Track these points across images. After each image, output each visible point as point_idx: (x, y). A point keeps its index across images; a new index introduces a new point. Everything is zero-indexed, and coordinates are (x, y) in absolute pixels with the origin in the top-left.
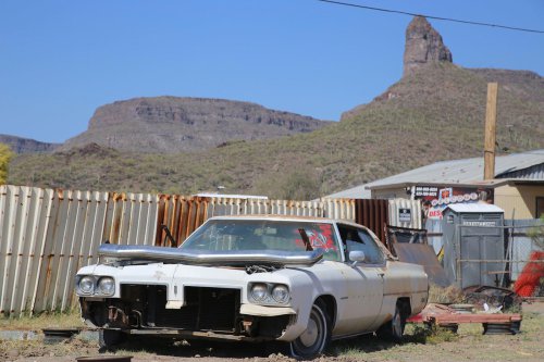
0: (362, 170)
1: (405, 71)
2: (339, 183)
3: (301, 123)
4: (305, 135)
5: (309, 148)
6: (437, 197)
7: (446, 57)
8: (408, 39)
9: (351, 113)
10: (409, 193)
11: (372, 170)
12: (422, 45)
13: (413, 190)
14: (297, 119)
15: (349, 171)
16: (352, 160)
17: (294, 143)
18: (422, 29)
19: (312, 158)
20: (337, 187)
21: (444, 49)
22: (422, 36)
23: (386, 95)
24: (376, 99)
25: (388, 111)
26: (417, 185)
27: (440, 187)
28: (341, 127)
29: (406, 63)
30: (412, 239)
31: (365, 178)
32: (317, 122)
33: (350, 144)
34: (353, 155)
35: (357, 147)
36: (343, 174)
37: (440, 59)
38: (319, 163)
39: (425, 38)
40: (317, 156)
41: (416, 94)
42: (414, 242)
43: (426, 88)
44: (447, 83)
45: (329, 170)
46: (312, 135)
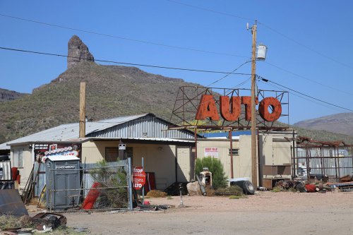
0: (45, 122)
1: (68, 66)
2: (31, 129)
3: (9, 95)
4: (11, 101)
5: (13, 109)
6: (48, 150)
7: (91, 59)
8: (69, 48)
9: (38, 89)
10: (31, 148)
11: (50, 121)
12: (77, 52)
13: (33, 146)
14: (6, 92)
15: (37, 122)
16: (39, 116)
17: (4, 107)
18: (77, 43)
19: (15, 115)
20: (30, 131)
21: (89, 54)
22: (77, 47)
23: (58, 79)
24: (52, 81)
25: (59, 88)
26: (36, 143)
27: (50, 143)
28: (33, 97)
29: (69, 62)
30: (3, 187)
31: (46, 126)
32: (19, 94)
33: (38, 107)
34: (39, 113)
35: (42, 109)
36: (33, 124)
37: (88, 60)
38: (19, 118)
39: (79, 48)
40: (18, 114)
41: (75, 78)
42: (5, 188)
43: (80, 76)
44: (92, 73)
45: (25, 122)
46: (15, 101)
